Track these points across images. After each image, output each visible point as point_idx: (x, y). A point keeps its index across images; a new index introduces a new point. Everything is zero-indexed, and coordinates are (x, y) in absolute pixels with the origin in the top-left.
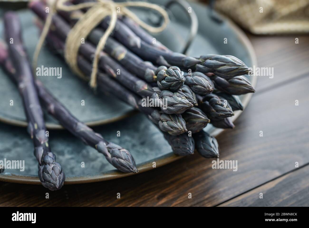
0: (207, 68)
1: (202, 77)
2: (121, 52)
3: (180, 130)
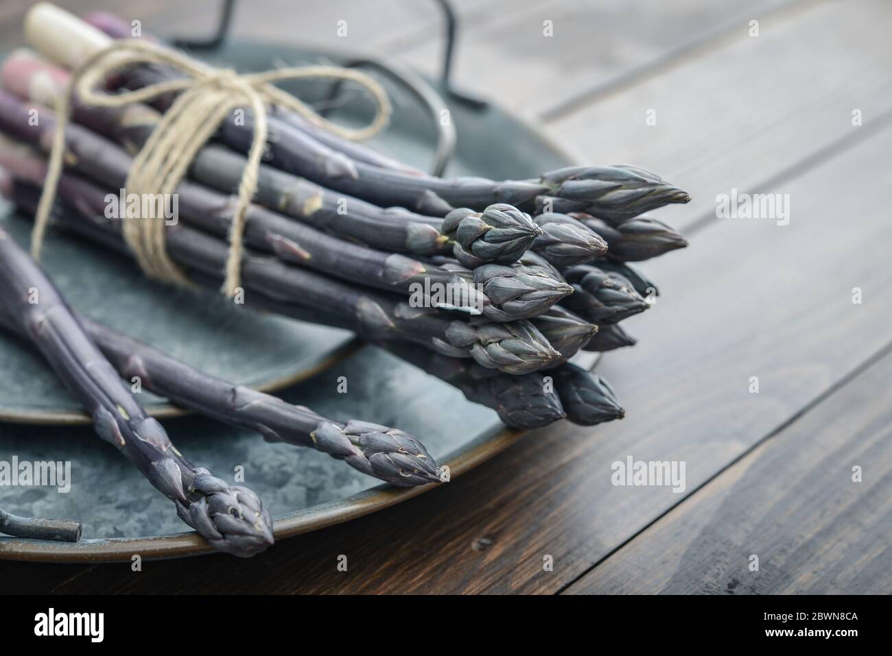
0: (568, 201)
2: (312, 196)
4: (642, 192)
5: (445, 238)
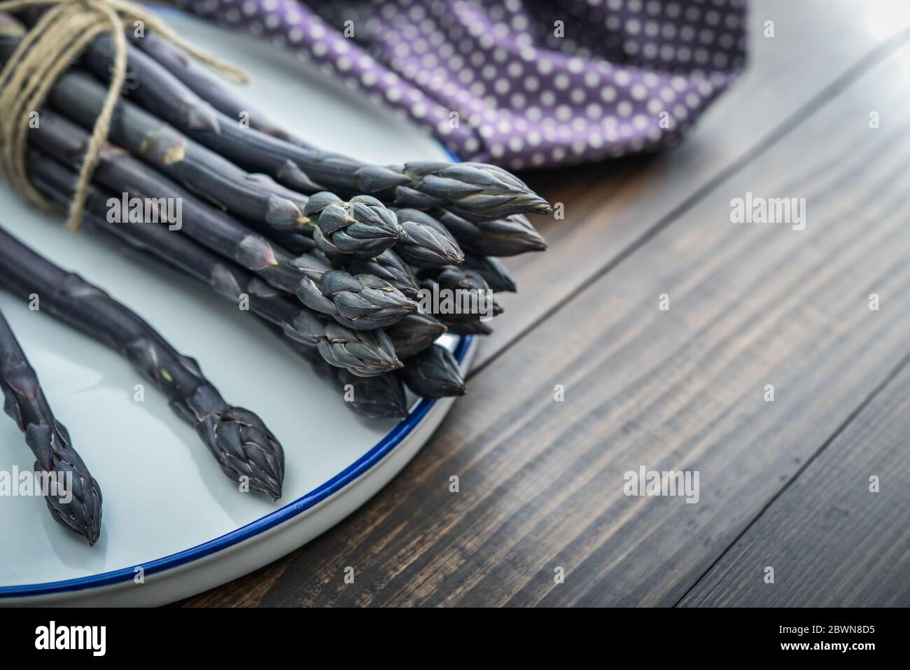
0: (428, 196)
1: (428, 225)
3: (384, 363)
4: (502, 199)
5: (307, 220)
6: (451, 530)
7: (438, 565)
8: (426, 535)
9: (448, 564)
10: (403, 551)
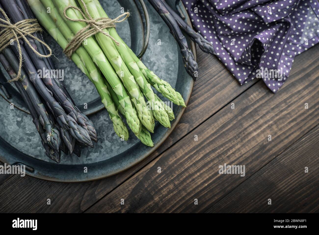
6: (174, 178)
7: (169, 187)
8: (168, 179)
9: (171, 187)
10: (163, 182)
